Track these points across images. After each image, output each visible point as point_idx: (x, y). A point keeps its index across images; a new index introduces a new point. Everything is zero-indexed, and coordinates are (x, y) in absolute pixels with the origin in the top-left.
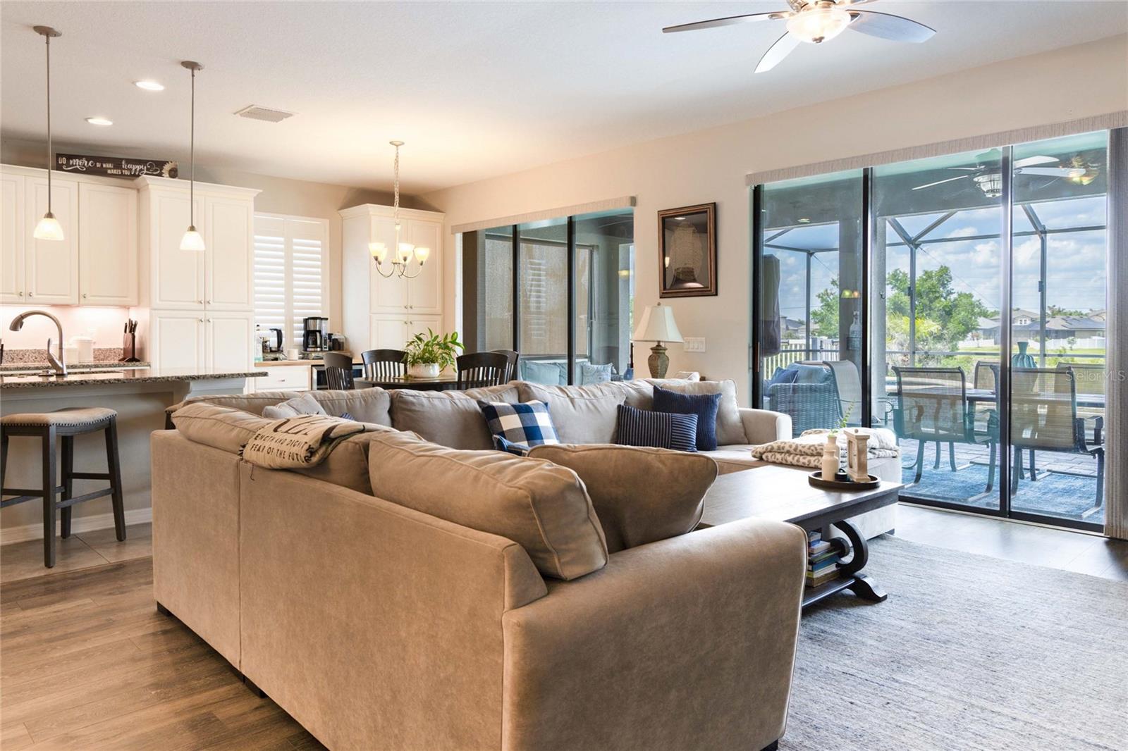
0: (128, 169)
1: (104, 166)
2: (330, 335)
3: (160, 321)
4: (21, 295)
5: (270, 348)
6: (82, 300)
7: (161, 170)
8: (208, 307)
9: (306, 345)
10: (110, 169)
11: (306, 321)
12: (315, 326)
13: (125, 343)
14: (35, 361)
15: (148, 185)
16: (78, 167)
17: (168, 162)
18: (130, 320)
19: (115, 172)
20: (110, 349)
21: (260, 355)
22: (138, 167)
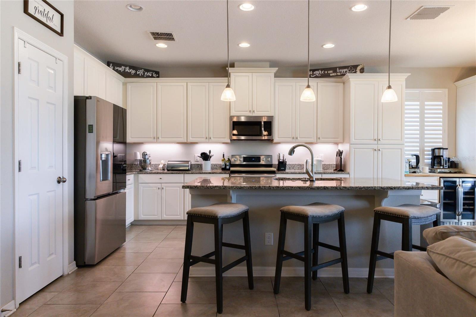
0: (340, 72)
1: (329, 72)
2: (449, 159)
3: (354, 150)
4: (293, 139)
5: (412, 166)
6: (318, 140)
7: (356, 70)
8: (379, 142)
9: (433, 165)
10: (331, 73)
11: (433, 150)
12: (440, 153)
13: (337, 161)
14: (298, 169)
15: (349, 78)
16: (317, 75)
17: (359, 65)
18: (339, 150)
19: (333, 74)
20: (330, 164)
21: (408, 170)
22: (345, 70)
